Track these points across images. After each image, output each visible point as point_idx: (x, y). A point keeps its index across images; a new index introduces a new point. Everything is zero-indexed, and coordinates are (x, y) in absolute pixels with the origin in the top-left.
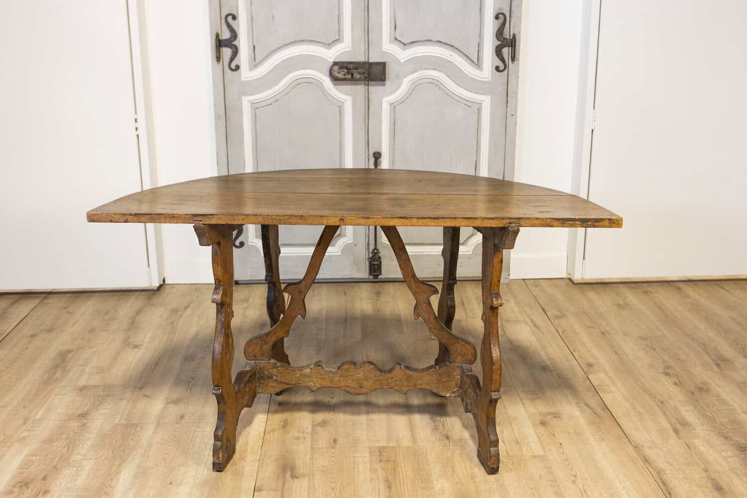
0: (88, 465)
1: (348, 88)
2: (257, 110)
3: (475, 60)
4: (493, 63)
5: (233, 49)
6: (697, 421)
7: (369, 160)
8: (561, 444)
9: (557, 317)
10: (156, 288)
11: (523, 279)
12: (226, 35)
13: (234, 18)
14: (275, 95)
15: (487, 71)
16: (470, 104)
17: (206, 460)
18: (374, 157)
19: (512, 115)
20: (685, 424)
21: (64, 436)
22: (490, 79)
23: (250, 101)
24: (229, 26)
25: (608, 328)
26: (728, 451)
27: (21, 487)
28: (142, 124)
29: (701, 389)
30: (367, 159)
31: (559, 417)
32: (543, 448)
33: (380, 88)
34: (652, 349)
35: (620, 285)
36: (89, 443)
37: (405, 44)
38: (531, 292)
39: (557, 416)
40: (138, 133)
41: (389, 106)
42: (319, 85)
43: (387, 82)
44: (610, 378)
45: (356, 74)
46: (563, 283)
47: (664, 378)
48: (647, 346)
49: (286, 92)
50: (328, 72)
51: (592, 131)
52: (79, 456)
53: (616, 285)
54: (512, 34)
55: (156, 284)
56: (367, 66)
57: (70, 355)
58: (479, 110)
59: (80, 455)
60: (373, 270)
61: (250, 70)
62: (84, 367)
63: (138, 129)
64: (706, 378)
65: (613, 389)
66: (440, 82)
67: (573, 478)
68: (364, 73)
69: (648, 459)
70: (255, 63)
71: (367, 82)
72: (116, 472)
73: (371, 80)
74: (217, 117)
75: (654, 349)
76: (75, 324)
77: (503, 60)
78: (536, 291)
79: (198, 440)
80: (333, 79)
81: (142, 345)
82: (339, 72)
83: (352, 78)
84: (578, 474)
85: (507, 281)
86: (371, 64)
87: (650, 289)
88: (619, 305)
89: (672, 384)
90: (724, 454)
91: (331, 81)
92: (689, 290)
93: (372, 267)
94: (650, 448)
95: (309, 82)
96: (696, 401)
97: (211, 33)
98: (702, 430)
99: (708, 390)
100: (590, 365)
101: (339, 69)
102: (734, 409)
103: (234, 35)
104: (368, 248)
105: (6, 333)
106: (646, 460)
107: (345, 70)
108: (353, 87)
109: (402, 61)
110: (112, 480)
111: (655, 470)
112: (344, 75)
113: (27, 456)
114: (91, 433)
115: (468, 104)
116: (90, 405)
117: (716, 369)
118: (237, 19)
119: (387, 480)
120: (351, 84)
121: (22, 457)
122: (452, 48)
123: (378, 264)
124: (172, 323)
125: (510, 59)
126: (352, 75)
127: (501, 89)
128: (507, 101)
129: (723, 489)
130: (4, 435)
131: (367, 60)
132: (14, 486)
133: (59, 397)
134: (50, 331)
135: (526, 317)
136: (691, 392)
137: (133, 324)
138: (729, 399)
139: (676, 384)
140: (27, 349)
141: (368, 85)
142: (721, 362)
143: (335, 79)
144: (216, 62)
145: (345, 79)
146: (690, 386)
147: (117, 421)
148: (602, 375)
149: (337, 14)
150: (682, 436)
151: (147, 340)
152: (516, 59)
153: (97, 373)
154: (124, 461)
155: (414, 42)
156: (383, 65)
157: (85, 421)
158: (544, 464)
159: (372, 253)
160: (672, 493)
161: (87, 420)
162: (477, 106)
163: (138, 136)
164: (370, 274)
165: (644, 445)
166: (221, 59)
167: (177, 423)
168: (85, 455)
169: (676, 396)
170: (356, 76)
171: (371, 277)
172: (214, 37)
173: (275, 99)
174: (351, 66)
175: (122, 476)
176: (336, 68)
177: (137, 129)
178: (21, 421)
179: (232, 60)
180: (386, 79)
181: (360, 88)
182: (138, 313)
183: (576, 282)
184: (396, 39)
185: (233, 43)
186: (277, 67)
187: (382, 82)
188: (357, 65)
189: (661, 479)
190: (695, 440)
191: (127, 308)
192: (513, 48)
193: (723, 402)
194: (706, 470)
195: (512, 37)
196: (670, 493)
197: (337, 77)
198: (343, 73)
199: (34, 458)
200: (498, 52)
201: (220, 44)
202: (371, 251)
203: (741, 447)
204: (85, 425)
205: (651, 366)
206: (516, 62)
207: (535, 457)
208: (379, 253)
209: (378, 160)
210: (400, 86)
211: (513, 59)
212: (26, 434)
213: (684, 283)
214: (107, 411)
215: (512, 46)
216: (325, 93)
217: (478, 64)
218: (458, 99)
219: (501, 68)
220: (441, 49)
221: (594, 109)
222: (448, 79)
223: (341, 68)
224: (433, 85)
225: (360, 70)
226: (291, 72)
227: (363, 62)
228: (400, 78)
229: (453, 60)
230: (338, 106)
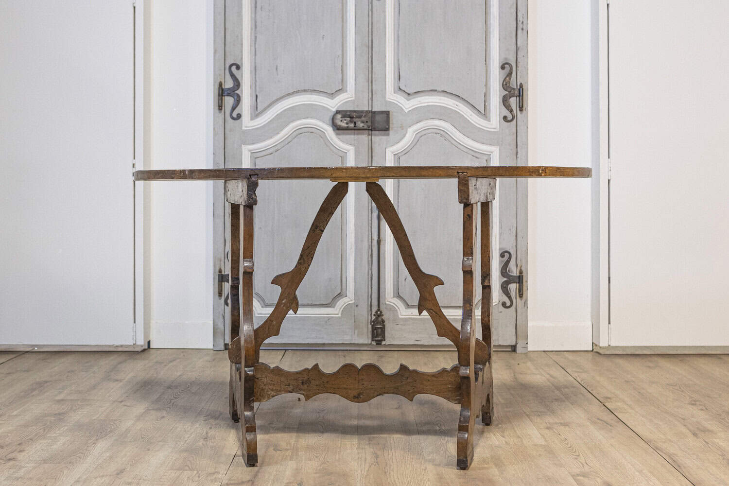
1: (351, 137)
2: (257, 159)
3: (482, 110)
4: (500, 113)
5: (236, 98)
7: (372, 213)
9: (578, 372)
10: (139, 351)
11: (543, 351)
12: (229, 84)
13: (238, 68)
14: (276, 145)
15: (494, 122)
16: (477, 155)
22: (498, 130)
23: (250, 151)
24: (232, 75)
30: (370, 212)
32: (546, 441)
33: (384, 138)
37: (409, 94)
39: (566, 425)
41: (393, 156)
42: (322, 135)
43: (391, 132)
44: (629, 406)
45: (359, 123)
46: (588, 354)
48: (675, 389)
49: (287, 142)
50: (331, 122)
51: (609, 180)
54: (518, 84)
56: (370, 115)
58: (488, 162)
60: (375, 335)
61: (252, 119)
66: (446, 133)
68: (367, 122)
70: (257, 112)
71: (370, 132)
73: (375, 130)
75: (682, 391)
77: (510, 110)
80: (335, 127)
82: (341, 121)
83: (355, 126)
85: (524, 351)
86: (374, 113)
88: (649, 367)
91: (334, 130)
93: (375, 331)
95: (311, 131)
97: (215, 82)
100: (608, 398)
101: (342, 117)
103: (237, 84)
104: (371, 310)
107: (349, 119)
108: (356, 137)
109: (406, 111)
112: (347, 124)
114: (68, 423)
116: (68, 409)
118: (241, 68)
120: (354, 134)
122: (458, 99)
123: (381, 328)
125: (518, 109)
126: (355, 124)
127: (511, 139)
128: (517, 153)
131: (370, 109)
137: (114, 369)
141: (372, 135)
143: (337, 128)
144: (218, 111)
145: (347, 129)
149: (341, 65)
152: (524, 108)
155: (418, 92)
156: (387, 113)
159: (374, 315)
162: (486, 158)
163: (134, 181)
164: (373, 340)
166: (223, 108)
171: (374, 343)
172: (217, 86)
173: (275, 149)
174: (354, 115)
179: (233, 109)
180: (390, 129)
181: (364, 138)
183: (603, 354)
184: (400, 89)
186: (279, 116)
187: (387, 132)
188: (360, 114)
192: (521, 98)
195: (519, 87)
197: (340, 126)
198: (345, 122)
200: (505, 101)
201: (222, 92)
202: (373, 313)
206: (524, 112)
207: (536, 445)
208: (383, 315)
210: (404, 136)
211: (521, 108)
215: (519, 96)
216: (327, 143)
217: (484, 114)
218: (465, 150)
219: (510, 117)
220: (446, 99)
221: (609, 158)
222: (455, 129)
223: (344, 116)
224: (438, 136)
225: (363, 119)
226: (293, 121)
227: (367, 111)
228: (403, 128)
229: (460, 110)
230: (341, 157)
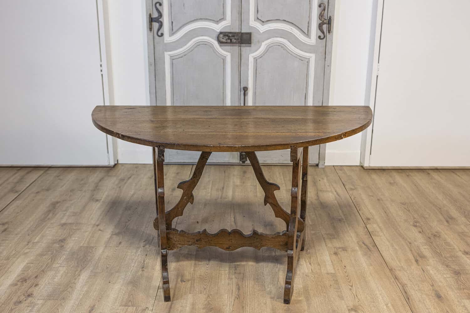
0: (62, 270)
1: (228, 48)
2: (174, 60)
3: (306, 32)
4: (317, 34)
5: (160, 24)
6: (431, 255)
7: (240, 92)
8: (345, 266)
9: (352, 189)
10: (112, 166)
11: (333, 166)
12: (155, 15)
13: (160, 5)
14: (184, 52)
15: (313, 39)
16: (303, 59)
17: (131, 269)
18: (244, 90)
19: (328, 66)
20: (423, 257)
21: (50, 252)
22: (315, 44)
23: (169, 55)
24: (157, 9)
25: (382, 197)
26: (447, 274)
27: (22, 281)
28: (104, 68)
29: (435, 236)
30: (239, 91)
31: (346, 250)
32: (334, 268)
33: (248, 48)
34: (407, 210)
35: (392, 171)
36: (65, 257)
37: (263, 22)
38: (338, 174)
39: (345, 249)
40: (102, 73)
41: (253, 59)
42: (211, 46)
43: (252, 45)
44: (380, 227)
45: (233, 39)
46: (357, 169)
47: (413, 229)
48: (405, 208)
49: (191, 50)
50: (217, 38)
51: (377, 76)
52: (57, 265)
53: (390, 171)
54: (329, 16)
55: (112, 163)
56: (240, 35)
57: (58, 205)
58: (308, 62)
59: (59, 264)
60: (242, 158)
61: (170, 36)
62: (65, 212)
63: (103, 71)
64: (439, 229)
65: (381, 234)
66: (285, 45)
67: (351, 287)
68: (238, 39)
69: (397, 277)
70: (173, 32)
71: (240, 45)
72: (78, 275)
73: (243, 43)
74: (150, 64)
75: (409, 211)
76: (63, 186)
77: (323, 33)
78: (340, 173)
79: (128, 257)
80: (219, 43)
81: (101, 200)
82: (223, 38)
83: (231, 42)
84: (353, 285)
85: (323, 167)
86: (242, 34)
87: (410, 173)
88: (390, 183)
89: (417, 232)
90: (445, 276)
91: (218, 43)
92: (435, 175)
93: (242, 156)
94: (400, 270)
95: (205, 44)
96: (431, 243)
97: (147, 13)
98: (433, 261)
99: (439, 237)
100: (368, 219)
101: (223, 36)
102: (454, 249)
103: (161, 15)
105: (22, 190)
106: (396, 278)
107: (227, 37)
108: (232, 47)
109: (261, 32)
110: (75, 279)
111: (400, 284)
112: (226, 40)
113: (27, 264)
114: (66, 251)
115: (301, 59)
116: (67, 235)
117: (446, 223)
118: (162, 5)
119: (238, 285)
120: (231, 46)
121: (25, 264)
122: (291, 25)
123: (244, 155)
124: (120, 187)
125: (327, 32)
126: (231, 40)
127: (322, 49)
128: (325, 58)
129: (442, 297)
130: (15, 250)
131: (240, 31)
132: (18, 281)
133: (50, 229)
134: (48, 190)
135: (332, 188)
136: (429, 237)
137: (97, 188)
138: (452, 243)
139: (420, 232)
140: (33, 200)
141: (241, 46)
142: (449, 220)
143: (220, 42)
144: (149, 31)
145: (226, 43)
146: (428, 234)
147: (82, 245)
148: (375, 226)
150: (420, 264)
151: (104, 196)
152: (331, 32)
153: (73, 216)
154: (83, 269)
155: (269, 20)
156: (250, 34)
157: (63, 244)
158: (333, 278)
160: (410, 298)
161: (64, 243)
162: (307, 60)
163: (102, 75)
164: (240, 161)
165: (396, 269)
166: (152, 30)
167: (117, 247)
168: (61, 264)
169: (419, 239)
170: (234, 41)
171: (241, 162)
172: (148, 16)
173: (184, 54)
174: (230, 35)
175: (81, 278)
176: (221, 36)
177: (101, 71)
178: (26, 243)
179: (159, 30)
180: (252, 43)
181: (236, 48)
182: (100, 180)
183: (365, 168)
184: (258, 18)
185: (160, 20)
186: (185, 35)
187: (250, 45)
188: (234, 34)
189: (404, 289)
190: (428, 267)
191: (94, 177)
192: (330, 25)
193: (448, 244)
194: (433, 286)
195: (329, 18)
196: (408, 299)
197: (222, 41)
198: (225, 39)
199: (31, 265)
200: (320, 27)
201: (151, 20)
203: (456, 272)
204: (62, 246)
205: (406, 221)
206: (331, 33)
207: (328, 274)
209: (246, 92)
210: (260, 47)
211: (329, 31)
212: (28, 250)
213: (432, 170)
214: (77, 238)
215: (329, 24)
216: (214, 51)
217: (308, 35)
218: (295, 56)
219: (322, 37)
220: (285, 25)
221: (378, 63)
222: (289, 43)
223: (224, 36)
224: (280, 47)
225: (236, 37)
226: (194, 38)
227: (238, 33)
228: (260, 42)
229: (293, 32)
230: (223, 59)
